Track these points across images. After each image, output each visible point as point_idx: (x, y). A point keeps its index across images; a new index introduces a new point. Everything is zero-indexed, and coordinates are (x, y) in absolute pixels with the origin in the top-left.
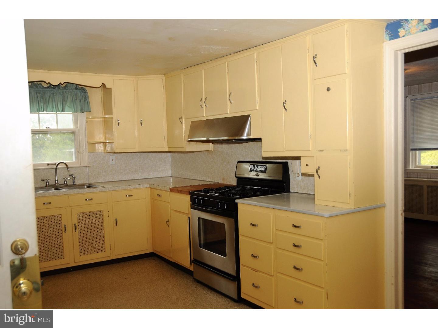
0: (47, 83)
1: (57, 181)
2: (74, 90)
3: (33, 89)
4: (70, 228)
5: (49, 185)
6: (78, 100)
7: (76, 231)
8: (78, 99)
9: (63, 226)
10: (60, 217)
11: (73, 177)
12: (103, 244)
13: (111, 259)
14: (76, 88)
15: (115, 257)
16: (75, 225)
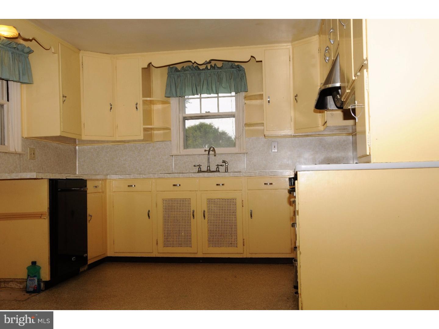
0: (193, 62)
1: (209, 167)
2: (230, 70)
3: (188, 72)
4: (199, 215)
5: (201, 170)
6: (232, 80)
7: (205, 219)
8: (233, 78)
9: (192, 212)
10: (189, 201)
11: (226, 164)
12: (235, 237)
13: (245, 257)
14: (232, 67)
15: (249, 256)
16: (204, 211)
